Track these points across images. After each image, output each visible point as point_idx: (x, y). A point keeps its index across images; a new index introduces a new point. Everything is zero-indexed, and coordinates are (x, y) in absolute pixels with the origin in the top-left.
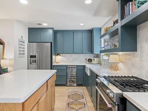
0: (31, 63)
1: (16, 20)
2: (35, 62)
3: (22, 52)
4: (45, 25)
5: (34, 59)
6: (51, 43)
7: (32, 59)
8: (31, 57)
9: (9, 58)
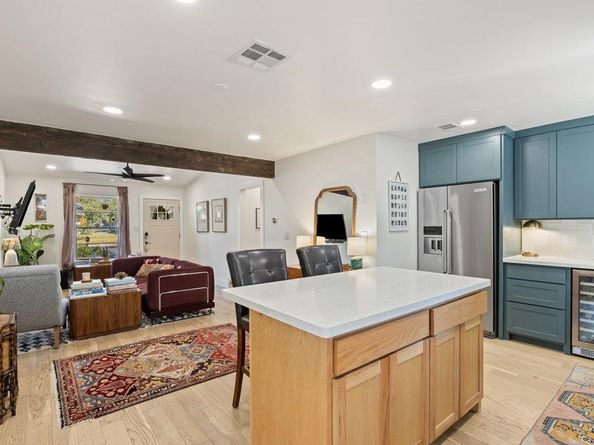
0: (426, 251)
1: (381, 133)
2: (440, 247)
3: (399, 218)
4: (468, 124)
5: (437, 238)
6: (497, 182)
7: (431, 237)
8: (428, 230)
9: (364, 234)
